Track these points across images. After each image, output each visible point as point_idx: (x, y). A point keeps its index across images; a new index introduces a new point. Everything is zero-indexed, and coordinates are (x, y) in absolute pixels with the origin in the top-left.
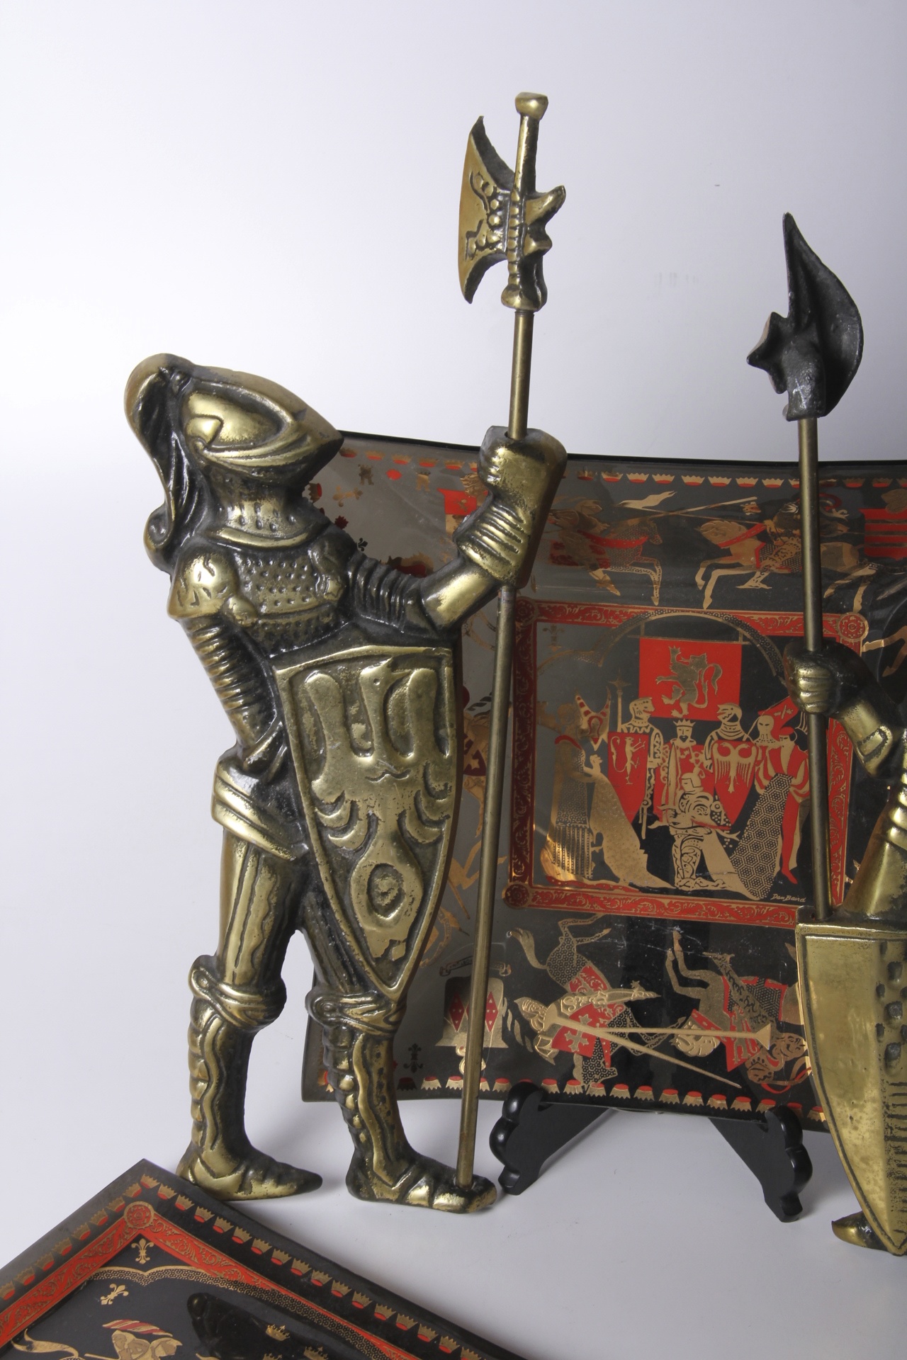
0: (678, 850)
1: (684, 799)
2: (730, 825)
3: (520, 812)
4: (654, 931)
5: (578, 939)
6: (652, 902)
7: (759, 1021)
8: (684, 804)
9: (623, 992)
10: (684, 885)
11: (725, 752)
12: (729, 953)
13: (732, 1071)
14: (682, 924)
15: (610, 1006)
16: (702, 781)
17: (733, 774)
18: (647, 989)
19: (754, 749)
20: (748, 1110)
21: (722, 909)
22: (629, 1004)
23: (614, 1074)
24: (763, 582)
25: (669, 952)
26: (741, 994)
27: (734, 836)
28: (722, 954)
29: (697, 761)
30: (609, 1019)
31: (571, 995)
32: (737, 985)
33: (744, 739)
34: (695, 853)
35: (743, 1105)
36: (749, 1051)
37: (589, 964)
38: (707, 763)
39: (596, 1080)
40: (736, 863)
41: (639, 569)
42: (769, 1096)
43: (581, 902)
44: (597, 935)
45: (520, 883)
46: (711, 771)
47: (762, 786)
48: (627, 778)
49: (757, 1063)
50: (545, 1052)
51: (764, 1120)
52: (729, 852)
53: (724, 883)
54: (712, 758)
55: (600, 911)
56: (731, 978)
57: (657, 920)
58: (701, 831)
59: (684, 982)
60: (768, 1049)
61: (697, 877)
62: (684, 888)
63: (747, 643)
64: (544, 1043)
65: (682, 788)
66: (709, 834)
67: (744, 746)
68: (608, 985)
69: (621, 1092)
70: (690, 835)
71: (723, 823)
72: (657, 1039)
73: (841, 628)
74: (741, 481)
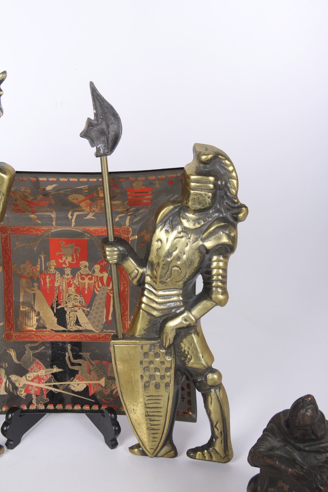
0: (68, 316)
1: (69, 297)
2: (87, 305)
3: (8, 305)
4: (61, 346)
5: (33, 351)
6: (60, 335)
7: (101, 376)
8: (69, 299)
9: (50, 370)
10: (71, 329)
11: (83, 279)
12: (89, 353)
13: (91, 396)
14: (71, 343)
15: (46, 375)
16: (75, 290)
17: (86, 287)
18: (59, 368)
19: (94, 277)
20: (98, 410)
21: (85, 336)
22: (52, 374)
23: (48, 401)
24: (93, 216)
25: (67, 354)
26: (93, 367)
27: (88, 310)
28: (86, 353)
29: (73, 283)
30: (45, 380)
31: (31, 373)
32: (92, 364)
33: (90, 274)
34: (74, 317)
35: (95, 408)
36: (97, 388)
37: (37, 360)
38: (77, 283)
39: (41, 404)
40: (89, 319)
41: (47, 213)
42: (105, 404)
43: (33, 337)
44: (40, 349)
45: (10, 332)
46: (79, 286)
47: (97, 291)
48: (48, 290)
49: (100, 392)
50: (21, 394)
51: (103, 413)
52: (87, 315)
53: (86, 327)
54: (79, 281)
55: (40, 340)
56: (90, 361)
57: (62, 342)
58: (76, 308)
59: (73, 364)
60: (104, 386)
61: (76, 325)
62: (71, 330)
63: (89, 239)
64: (21, 391)
65: (68, 293)
66: (79, 309)
67: (90, 276)
68: (44, 368)
69: (51, 407)
70: (72, 310)
71: (84, 305)
72: (63, 386)
73: (122, 232)
74: (81, 180)
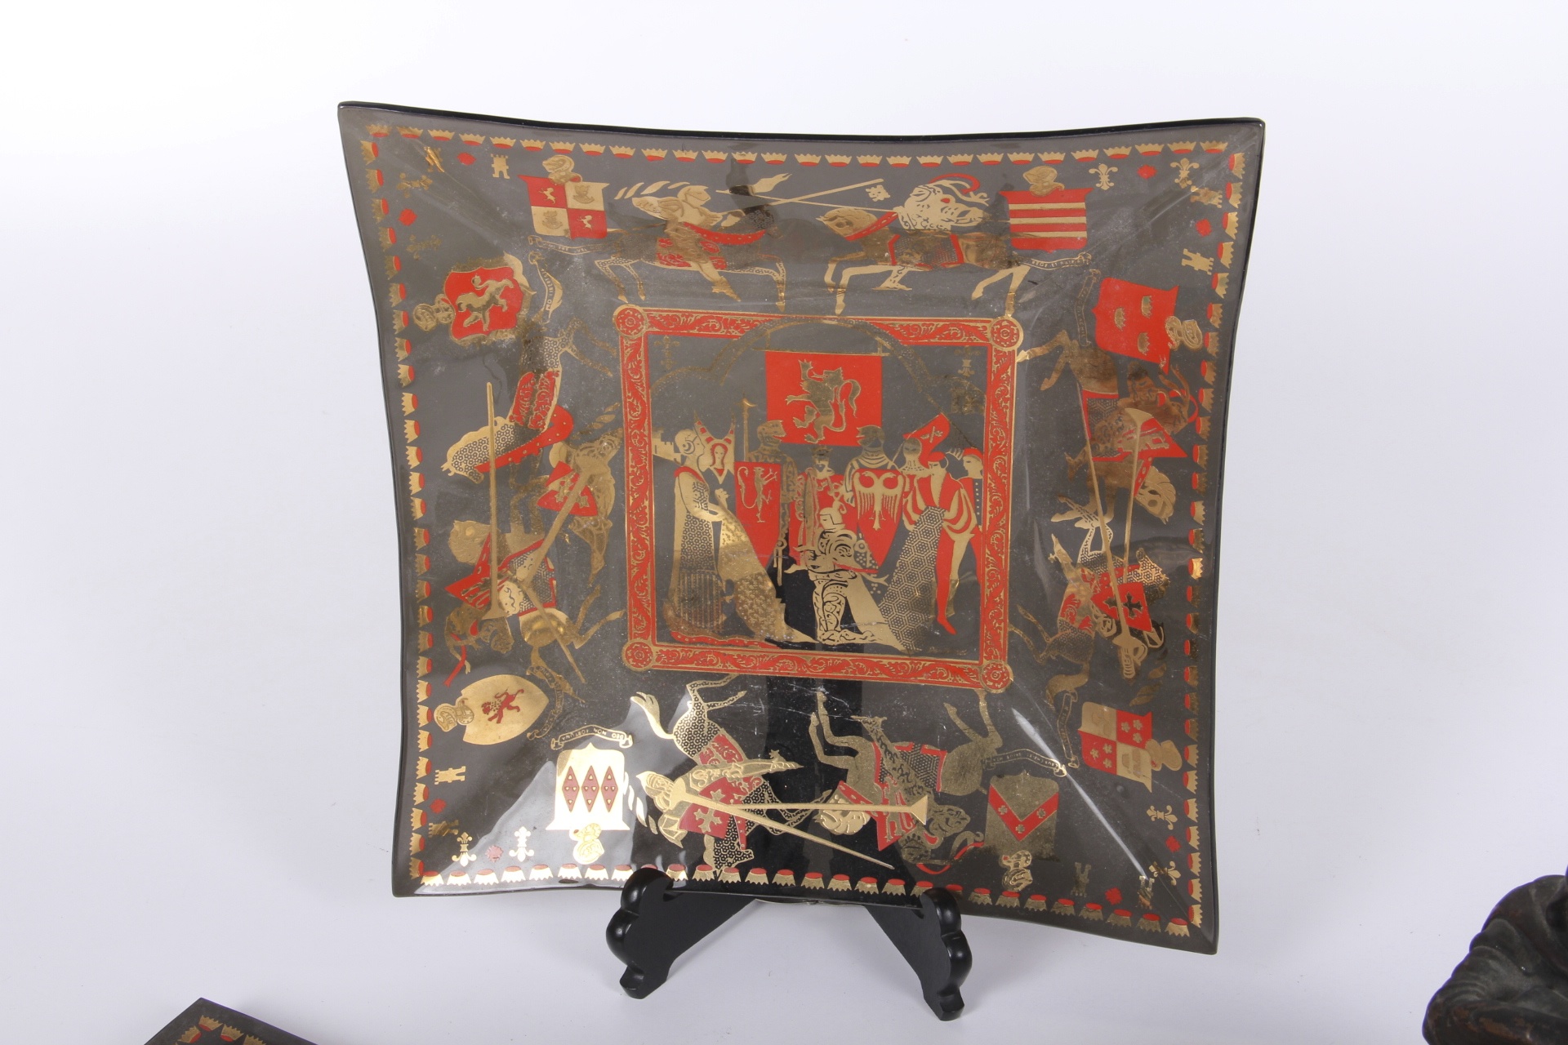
0: (819, 598)
1: (824, 538)
2: (877, 568)
3: (638, 558)
4: (795, 693)
5: (709, 704)
6: (791, 658)
7: (915, 792)
8: (824, 544)
9: (760, 763)
10: (828, 639)
11: (867, 483)
12: (881, 716)
13: (883, 850)
14: (828, 683)
15: (746, 780)
16: (843, 516)
17: (878, 508)
18: (788, 759)
19: (900, 479)
20: (902, 894)
21: (872, 666)
22: (767, 776)
23: (750, 857)
24: (901, 282)
25: (813, 717)
26: (894, 762)
27: (882, 580)
28: (872, 717)
29: (837, 494)
30: (744, 794)
31: (701, 768)
32: (890, 753)
33: (889, 467)
34: (838, 601)
35: (896, 888)
36: (904, 828)
37: (722, 732)
38: (848, 496)
39: (730, 865)
40: (885, 611)
41: (760, 269)
42: (926, 878)
43: (711, 661)
44: (731, 698)
45: (642, 641)
46: (853, 505)
47: (912, 522)
48: (758, 515)
49: (912, 840)
50: (671, 833)
51: (920, 905)
52: (877, 599)
53: (873, 635)
54: (853, 490)
55: (734, 671)
56: (883, 744)
57: (798, 680)
58: (845, 576)
59: (831, 750)
60: (925, 824)
61: (842, 629)
62: (828, 642)
63: (887, 354)
64: (670, 823)
65: (821, 525)
66: (853, 578)
67: (889, 475)
68: (744, 756)
69: (758, 877)
70: (832, 580)
71: (869, 565)
72: (799, 816)
73: (993, 336)
74: (862, 160)
